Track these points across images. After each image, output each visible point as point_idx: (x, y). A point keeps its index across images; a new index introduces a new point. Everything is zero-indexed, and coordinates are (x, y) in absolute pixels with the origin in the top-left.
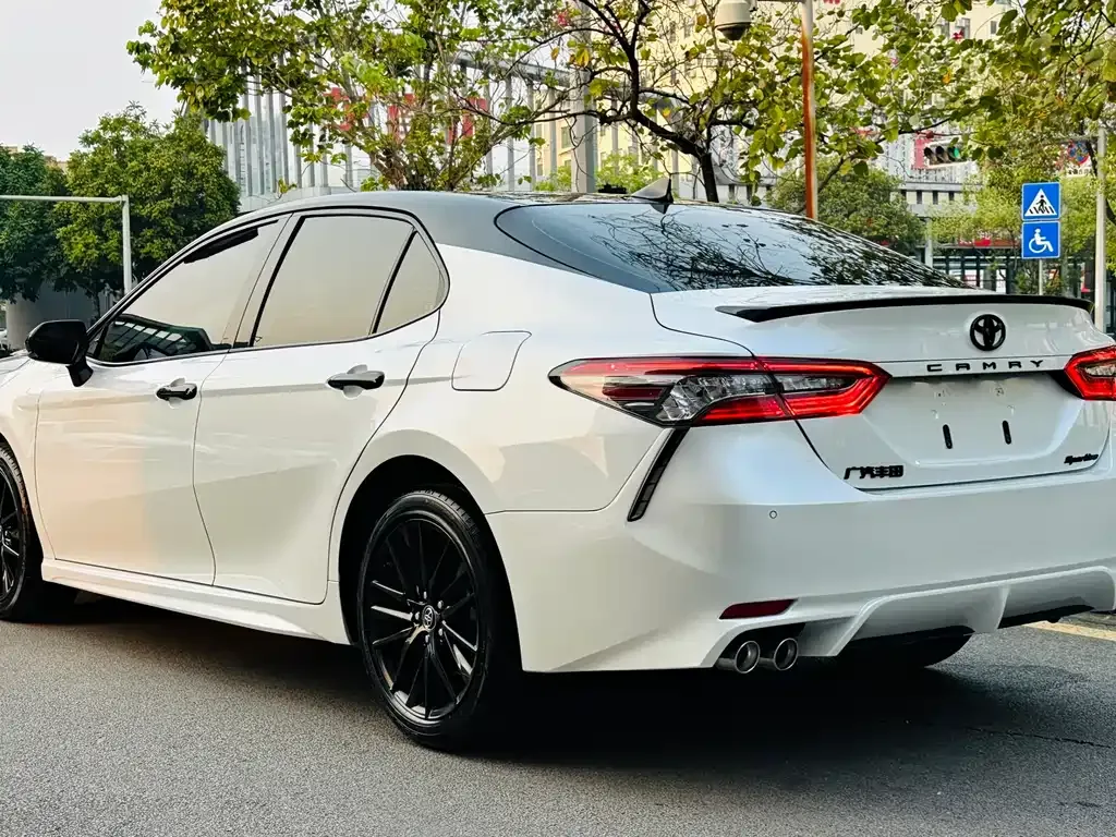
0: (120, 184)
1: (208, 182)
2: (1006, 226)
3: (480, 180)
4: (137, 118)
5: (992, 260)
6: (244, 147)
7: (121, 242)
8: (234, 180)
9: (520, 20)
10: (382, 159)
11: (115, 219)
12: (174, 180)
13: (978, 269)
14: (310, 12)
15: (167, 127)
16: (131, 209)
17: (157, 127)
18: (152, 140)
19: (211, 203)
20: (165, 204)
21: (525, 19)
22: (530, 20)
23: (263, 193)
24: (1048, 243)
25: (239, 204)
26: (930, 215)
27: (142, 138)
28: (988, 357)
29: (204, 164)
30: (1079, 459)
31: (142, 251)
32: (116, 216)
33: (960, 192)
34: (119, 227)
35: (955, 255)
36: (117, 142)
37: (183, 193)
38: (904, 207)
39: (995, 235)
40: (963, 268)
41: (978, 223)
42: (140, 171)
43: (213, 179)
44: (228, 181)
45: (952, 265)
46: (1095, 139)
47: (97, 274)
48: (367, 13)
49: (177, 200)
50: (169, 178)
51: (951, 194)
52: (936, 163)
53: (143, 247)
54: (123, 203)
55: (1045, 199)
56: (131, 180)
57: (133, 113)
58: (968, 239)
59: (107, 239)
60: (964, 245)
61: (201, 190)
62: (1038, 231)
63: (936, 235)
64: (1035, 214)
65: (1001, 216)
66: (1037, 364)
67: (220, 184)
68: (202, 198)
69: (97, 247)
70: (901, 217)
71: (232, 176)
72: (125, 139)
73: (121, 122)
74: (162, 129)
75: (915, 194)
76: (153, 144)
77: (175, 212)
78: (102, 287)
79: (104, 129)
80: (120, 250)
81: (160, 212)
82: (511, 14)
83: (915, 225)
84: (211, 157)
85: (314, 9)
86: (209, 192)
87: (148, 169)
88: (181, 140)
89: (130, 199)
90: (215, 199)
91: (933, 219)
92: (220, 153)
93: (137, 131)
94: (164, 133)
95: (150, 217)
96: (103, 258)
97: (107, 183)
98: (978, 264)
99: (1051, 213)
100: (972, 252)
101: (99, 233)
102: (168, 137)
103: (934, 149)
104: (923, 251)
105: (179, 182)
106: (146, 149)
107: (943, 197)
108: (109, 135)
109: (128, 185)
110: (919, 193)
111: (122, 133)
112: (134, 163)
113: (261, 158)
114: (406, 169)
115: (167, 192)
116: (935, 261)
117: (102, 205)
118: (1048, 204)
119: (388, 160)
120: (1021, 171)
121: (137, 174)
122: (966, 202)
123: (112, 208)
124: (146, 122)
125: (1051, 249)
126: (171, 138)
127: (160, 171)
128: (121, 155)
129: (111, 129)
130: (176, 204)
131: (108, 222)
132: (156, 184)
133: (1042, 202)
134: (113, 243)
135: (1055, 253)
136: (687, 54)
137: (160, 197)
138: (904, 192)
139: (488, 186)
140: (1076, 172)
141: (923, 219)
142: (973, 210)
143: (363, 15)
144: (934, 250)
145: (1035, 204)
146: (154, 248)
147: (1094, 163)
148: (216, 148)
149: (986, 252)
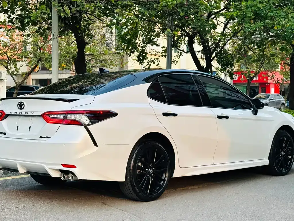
28: (21, 111)
30: (44, 137)
66: (32, 113)
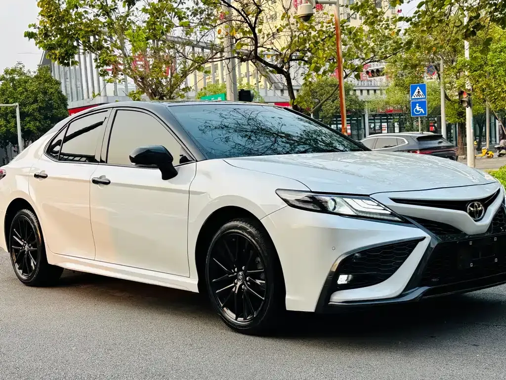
0: (14, 98)
1: (53, 96)
2: (399, 104)
3: (183, 90)
4: (21, 68)
5: (394, 118)
6: (69, 80)
7: (16, 124)
8: (65, 94)
9: (197, 18)
10: (140, 82)
11: (13, 114)
12: (39, 96)
13: (387, 122)
14: (104, 17)
15: (35, 72)
16: (20, 109)
17: (30, 72)
18: (28, 78)
19: (56, 105)
20: (35, 106)
21: (199, 18)
22: (201, 19)
23: (78, 100)
24: (422, 110)
25: (68, 105)
26: (366, 100)
27: (23, 78)
29: (51, 88)
31: (25, 127)
32: (14, 112)
33: (378, 90)
34: (15, 117)
35: (378, 116)
36: (13, 80)
37: (42, 101)
38: (357, 97)
39: (394, 107)
40: (381, 122)
41: (387, 103)
42: (23, 92)
43: (56, 94)
44: (62, 95)
45: (376, 121)
46: (439, 65)
47: (5, 138)
48: (130, 17)
49: (40, 104)
50: (36, 94)
51: (375, 91)
52: (371, 77)
53: (25, 125)
54: (16, 106)
55: (420, 91)
56: (19, 96)
57: (19, 66)
58: (383, 110)
59: (9, 123)
60: (382, 112)
61: (50, 99)
62: (417, 104)
63: (370, 109)
64: (416, 97)
65: (397, 100)
67: (59, 97)
68: (51, 103)
69: (5, 126)
70: (356, 101)
71: (64, 93)
72: (16, 78)
73: (14, 71)
74: (32, 73)
75: (360, 91)
76: (28, 80)
77: (40, 109)
78: (8, 144)
79: (6, 74)
80: (16, 127)
81: (33, 110)
82: (193, 16)
83: (361, 104)
84: (55, 85)
85: (106, 16)
86: (54, 100)
87: (27, 91)
88: (41, 78)
89: (19, 104)
90: (57, 103)
91: (368, 102)
92: (58, 83)
93: (21, 74)
94: (33, 75)
95: (28, 112)
96: (8, 131)
97: (9, 98)
98: (387, 120)
99: (423, 97)
100: (385, 115)
101: (6, 120)
102: (35, 77)
103: (370, 71)
104: (364, 115)
105: (40, 96)
106: (26, 82)
107: (372, 92)
108: (8, 77)
109: (17, 98)
110: (361, 91)
111: (14, 76)
112: (21, 88)
113: (76, 85)
114: (151, 86)
115: (36, 101)
116: (369, 119)
117: (7, 108)
118: (421, 93)
119: (142, 82)
120: (408, 79)
121: (22, 93)
122: (381, 94)
123: (11, 109)
124: (25, 70)
125: (423, 112)
126: (36, 77)
127: (32, 92)
128: (14, 85)
129: (9, 74)
130: (40, 106)
131: (10, 115)
132: (30, 97)
133: (419, 92)
134: (13, 124)
135: (425, 114)
136: (278, 30)
137: (33, 103)
138: (355, 90)
139: (187, 92)
140: (431, 78)
141: (364, 102)
142: (384, 97)
143: (128, 18)
144: (369, 115)
145: (416, 93)
146: (31, 126)
147: (439, 75)
148: (57, 81)
149: (391, 115)
